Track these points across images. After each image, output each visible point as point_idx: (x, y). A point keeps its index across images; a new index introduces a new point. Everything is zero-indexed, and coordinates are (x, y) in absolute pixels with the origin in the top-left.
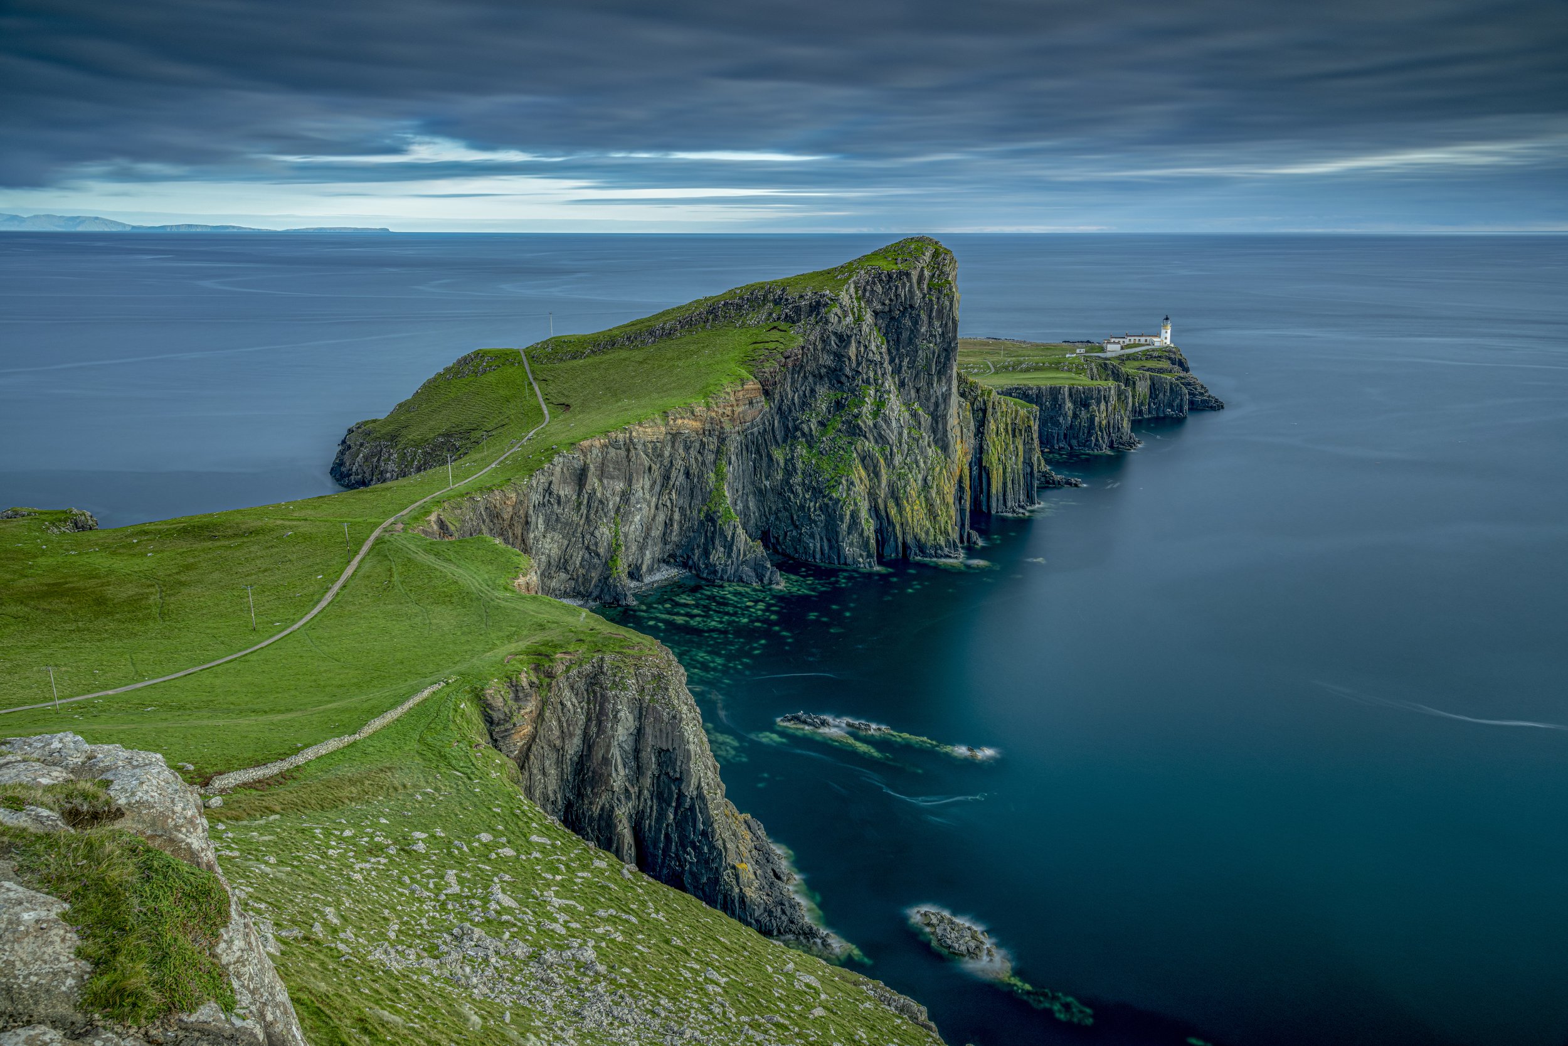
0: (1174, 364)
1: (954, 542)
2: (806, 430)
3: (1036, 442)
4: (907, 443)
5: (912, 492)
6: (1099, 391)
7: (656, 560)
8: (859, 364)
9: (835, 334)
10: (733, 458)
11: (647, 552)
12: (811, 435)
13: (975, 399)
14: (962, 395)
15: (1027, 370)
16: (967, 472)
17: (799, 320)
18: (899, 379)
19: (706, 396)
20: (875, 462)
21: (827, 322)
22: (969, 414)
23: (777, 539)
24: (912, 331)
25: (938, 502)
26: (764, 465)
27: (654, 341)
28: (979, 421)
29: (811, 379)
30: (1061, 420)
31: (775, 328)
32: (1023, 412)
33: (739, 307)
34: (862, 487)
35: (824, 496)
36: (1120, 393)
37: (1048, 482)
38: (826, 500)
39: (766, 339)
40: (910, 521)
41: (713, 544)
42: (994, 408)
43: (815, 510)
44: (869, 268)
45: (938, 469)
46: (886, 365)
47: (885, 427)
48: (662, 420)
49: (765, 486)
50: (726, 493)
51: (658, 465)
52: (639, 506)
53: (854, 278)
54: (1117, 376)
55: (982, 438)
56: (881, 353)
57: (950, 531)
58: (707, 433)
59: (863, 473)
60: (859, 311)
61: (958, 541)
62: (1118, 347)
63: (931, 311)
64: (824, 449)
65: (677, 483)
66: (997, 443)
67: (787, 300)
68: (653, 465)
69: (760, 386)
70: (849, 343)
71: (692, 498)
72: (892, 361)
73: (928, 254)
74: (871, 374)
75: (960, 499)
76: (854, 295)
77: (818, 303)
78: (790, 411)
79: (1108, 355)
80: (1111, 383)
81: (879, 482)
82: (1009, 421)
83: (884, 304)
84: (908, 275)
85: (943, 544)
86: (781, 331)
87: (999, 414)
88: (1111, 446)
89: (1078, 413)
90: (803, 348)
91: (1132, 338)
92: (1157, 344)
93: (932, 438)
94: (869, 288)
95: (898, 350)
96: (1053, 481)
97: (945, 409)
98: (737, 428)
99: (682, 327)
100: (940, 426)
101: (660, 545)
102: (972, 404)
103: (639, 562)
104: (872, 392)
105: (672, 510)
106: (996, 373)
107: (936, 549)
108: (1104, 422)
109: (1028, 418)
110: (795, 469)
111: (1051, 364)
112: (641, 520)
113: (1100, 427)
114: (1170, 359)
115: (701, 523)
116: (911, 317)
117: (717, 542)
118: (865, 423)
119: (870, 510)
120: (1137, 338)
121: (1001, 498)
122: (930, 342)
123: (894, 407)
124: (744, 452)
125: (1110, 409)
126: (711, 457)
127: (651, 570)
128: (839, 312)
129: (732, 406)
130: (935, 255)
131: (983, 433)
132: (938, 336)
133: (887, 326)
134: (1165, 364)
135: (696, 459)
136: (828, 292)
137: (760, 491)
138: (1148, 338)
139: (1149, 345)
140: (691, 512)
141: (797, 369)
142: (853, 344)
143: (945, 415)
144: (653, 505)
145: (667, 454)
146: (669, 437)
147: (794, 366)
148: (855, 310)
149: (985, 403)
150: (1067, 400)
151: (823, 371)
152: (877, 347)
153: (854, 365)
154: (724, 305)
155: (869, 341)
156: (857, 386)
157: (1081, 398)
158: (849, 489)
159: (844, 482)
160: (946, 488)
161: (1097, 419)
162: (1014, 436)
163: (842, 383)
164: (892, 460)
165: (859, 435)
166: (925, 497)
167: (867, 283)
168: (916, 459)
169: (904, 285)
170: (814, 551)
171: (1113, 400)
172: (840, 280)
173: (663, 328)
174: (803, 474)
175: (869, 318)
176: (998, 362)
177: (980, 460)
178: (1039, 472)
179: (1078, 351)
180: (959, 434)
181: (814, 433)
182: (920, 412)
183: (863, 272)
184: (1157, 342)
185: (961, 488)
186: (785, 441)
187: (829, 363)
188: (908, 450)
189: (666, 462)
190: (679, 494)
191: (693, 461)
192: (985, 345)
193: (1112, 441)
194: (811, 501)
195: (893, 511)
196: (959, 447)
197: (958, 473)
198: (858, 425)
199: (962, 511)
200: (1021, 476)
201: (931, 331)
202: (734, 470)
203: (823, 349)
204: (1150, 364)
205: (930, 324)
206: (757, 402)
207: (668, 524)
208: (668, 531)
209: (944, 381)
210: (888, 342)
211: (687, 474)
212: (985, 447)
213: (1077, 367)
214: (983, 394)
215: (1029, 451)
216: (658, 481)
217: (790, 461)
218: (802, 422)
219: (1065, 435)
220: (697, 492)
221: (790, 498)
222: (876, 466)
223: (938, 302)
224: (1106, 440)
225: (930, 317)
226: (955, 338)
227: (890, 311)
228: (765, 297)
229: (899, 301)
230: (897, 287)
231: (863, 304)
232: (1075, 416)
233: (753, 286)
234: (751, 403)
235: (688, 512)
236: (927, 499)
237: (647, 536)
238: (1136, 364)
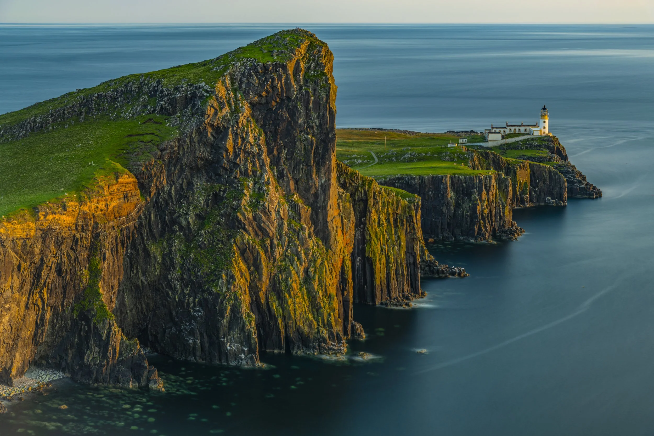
0: (552, 152)
1: (338, 334)
2: (184, 223)
3: (419, 231)
4: (288, 235)
5: (294, 284)
6: (480, 180)
7: (26, 362)
8: (236, 156)
9: (212, 126)
10: (108, 254)
11: (17, 355)
12: (189, 228)
13: (357, 189)
14: (343, 186)
15: (410, 160)
16: (348, 263)
17: (174, 113)
18: (278, 171)
19: (78, 191)
20: (255, 255)
21: (203, 114)
22: (349, 205)
23: (156, 336)
24: (289, 123)
25: (321, 294)
26: (141, 260)
27: (25, 136)
28: (360, 212)
29: (187, 171)
30: (444, 209)
31: (150, 120)
32: (404, 202)
33: (113, 99)
34: (243, 281)
35: (203, 291)
36: (500, 182)
37: (432, 272)
38: (205, 295)
39: (141, 132)
40: (292, 315)
41: (88, 343)
42: (375, 198)
43: (194, 306)
44: (245, 60)
45: (319, 261)
46: (264, 156)
47: (264, 219)
48: (33, 217)
49: (142, 282)
50: (101, 291)
51: (28, 263)
52: (7, 306)
53: (230, 70)
54: (497, 165)
55: (364, 229)
56: (258, 145)
57: (333, 323)
58: (80, 228)
59: (243, 267)
60: (236, 104)
61: (341, 334)
62: (499, 137)
63: (308, 102)
64: (203, 242)
65: (49, 281)
66: (379, 232)
67: (162, 92)
68: (23, 263)
69: (135, 180)
70: (226, 135)
71: (64, 296)
72: (270, 152)
73: (304, 47)
74: (250, 166)
75: (343, 290)
76: (230, 87)
77: (194, 95)
78: (167, 204)
79: (490, 144)
80: (492, 173)
81: (260, 275)
82: (390, 211)
83: (260, 96)
84: (284, 67)
85: (326, 337)
86: (157, 123)
87: (380, 204)
88: (494, 235)
89: (460, 202)
90: (179, 140)
91: (513, 128)
92: (536, 134)
93: (312, 230)
94: (245, 79)
95: (275, 141)
96: (438, 270)
97: (325, 200)
98: (111, 223)
99: (54, 120)
100: (321, 217)
101: (31, 346)
102: (352, 195)
103: (9, 365)
104: (251, 184)
105: (43, 309)
106: (380, 163)
107: (320, 342)
108: (486, 211)
109: (409, 207)
110: (173, 264)
111: (433, 153)
112: (10, 320)
113: (482, 216)
114: (548, 148)
115: (75, 322)
116: (288, 109)
117: (91, 342)
118: (244, 215)
119: (251, 304)
120: (517, 128)
121: (385, 288)
122: (308, 134)
123: (274, 199)
124: (120, 248)
125: (491, 197)
126: (84, 254)
127: (21, 373)
128: (216, 104)
129: (106, 200)
130: (310, 48)
131: (365, 224)
132: (315, 127)
133: (264, 118)
134: (545, 153)
135: (69, 256)
136: (203, 84)
137: (137, 287)
138: (527, 128)
139: (528, 134)
140: (64, 311)
141: (174, 162)
142: (230, 136)
143: (326, 206)
144: (23, 304)
145: (37, 251)
146: (40, 233)
147: (170, 159)
148: (232, 102)
149: (366, 193)
150: (449, 190)
151: (200, 163)
152: (255, 139)
153: (231, 156)
154: (98, 98)
155: (247, 133)
156: (236, 178)
157: (463, 186)
158: (229, 283)
159: (224, 276)
160: (328, 280)
161: (479, 208)
162: (396, 226)
163: (220, 176)
164: (272, 252)
165: (239, 228)
166: (307, 289)
167: (243, 74)
168: (297, 251)
169: (280, 78)
170: (194, 348)
171: (494, 189)
172: (216, 71)
173: (34, 122)
174: (181, 268)
175: (246, 110)
176: (382, 152)
177: (363, 250)
178: (423, 261)
179: (460, 141)
180: (340, 225)
181: (192, 225)
182: (300, 203)
183: (238, 64)
184: (536, 132)
185: (343, 281)
186: (162, 235)
187: (206, 155)
188: (289, 242)
189: (37, 259)
190: (50, 292)
191: (65, 258)
192: (370, 135)
193: (494, 229)
194: (190, 296)
195: (275, 305)
196: (339, 238)
197: (340, 264)
198: (237, 217)
199: (345, 302)
200: (405, 266)
201: (308, 123)
202: (109, 267)
203: (199, 142)
204: (529, 153)
205: (308, 116)
206: (133, 196)
207: (39, 324)
208: (40, 332)
209: (323, 171)
210: (266, 133)
211: (59, 271)
212: (368, 238)
213: (458, 157)
214: (363, 185)
215: (411, 240)
216: (28, 279)
217: (168, 256)
218: (180, 216)
219: (449, 224)
220: (70, 289)
221: (168, 294)
222: (256, 259)
223: (314, 94)
224: (489, 230)
225: (307, 108)
226: (333, 128)
227: (267, 102)
228: (140, 89)
229: (276, 93)
230: (273, 79)
231: (239, 96)
232: (458, 205)
233: (127, 78)
234: (126, 197)
235: (61, 311)
236: (309, 292)
237: (17, 337)
238: (519, 153)
